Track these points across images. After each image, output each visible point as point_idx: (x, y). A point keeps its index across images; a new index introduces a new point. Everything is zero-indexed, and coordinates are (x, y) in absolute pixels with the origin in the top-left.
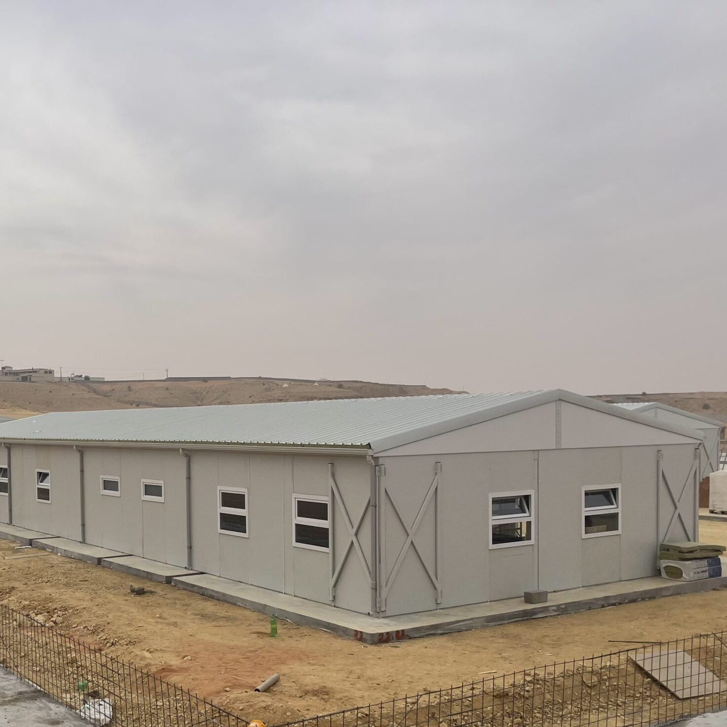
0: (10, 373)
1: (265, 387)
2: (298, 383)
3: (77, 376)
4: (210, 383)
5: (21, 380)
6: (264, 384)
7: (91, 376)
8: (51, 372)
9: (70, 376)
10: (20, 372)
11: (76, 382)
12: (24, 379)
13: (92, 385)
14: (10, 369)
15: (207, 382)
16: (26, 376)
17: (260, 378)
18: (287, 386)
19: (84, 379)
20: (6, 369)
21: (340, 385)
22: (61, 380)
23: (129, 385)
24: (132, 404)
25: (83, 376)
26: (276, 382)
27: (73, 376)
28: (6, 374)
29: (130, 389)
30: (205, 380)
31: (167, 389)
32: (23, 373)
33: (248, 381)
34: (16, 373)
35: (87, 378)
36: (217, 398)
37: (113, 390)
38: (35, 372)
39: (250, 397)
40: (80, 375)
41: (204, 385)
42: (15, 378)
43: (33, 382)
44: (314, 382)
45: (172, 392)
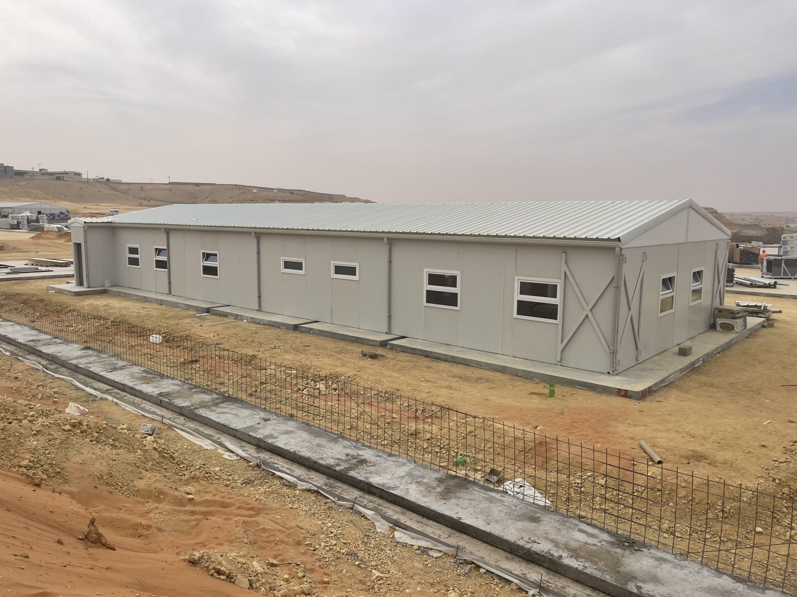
0: (46, 174)
1: (240, 191)
2: (263, 190)
3: (100, 178)
4: (201, 187)
5: (55, 179)
6: (240, 189)
7: (111, 179)
8: (79, 174)
9: (95, 178)
10: (55, 174)
11: (99, 182)
12: (58, 179)
13: (111, 185)
14: (46, 171)
15: (199, 186)
16: (60, 177)
17: (236, 185)
18: (256, 191)
19: (106, 180)
20: (43, 171)
21: (291, 192)
22: (88, 180)
23: (142, 187)
24: (145, 200)
25: (105, 178)
26: (248, 188)
27: (97, 178)
28: (43, 174)
29: (142, 189)
30: (197, 185)
31: (170, 190)
32: (56, 174)
33: (229, 187)
34: (51, 174)
35: (108, 180)
36: (207, 198)
37: (129, 189)
38: (67, 174)
39: (231, 198)
40: (102, 177)
41: (197, 188)
42: (51, 177)
43: (65, 181)
44: (273, 189)
45: (174, 192)
